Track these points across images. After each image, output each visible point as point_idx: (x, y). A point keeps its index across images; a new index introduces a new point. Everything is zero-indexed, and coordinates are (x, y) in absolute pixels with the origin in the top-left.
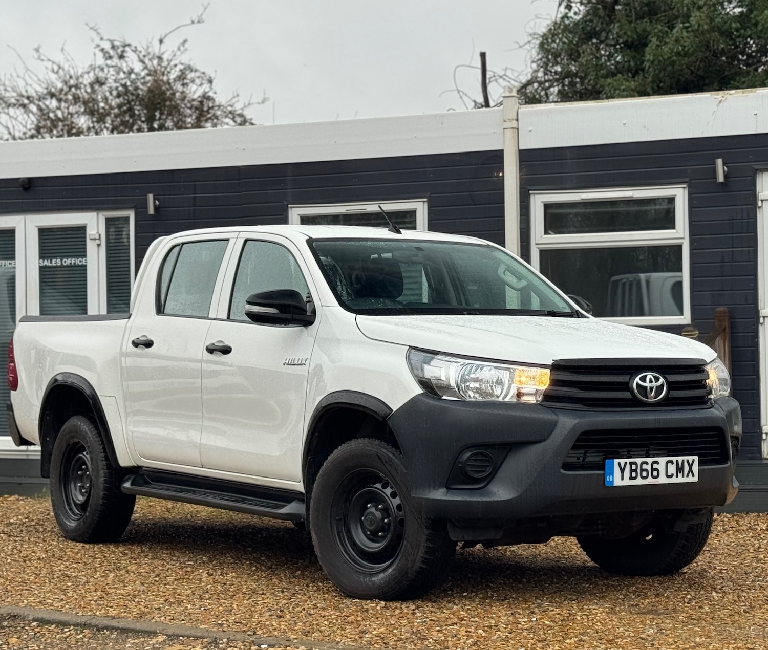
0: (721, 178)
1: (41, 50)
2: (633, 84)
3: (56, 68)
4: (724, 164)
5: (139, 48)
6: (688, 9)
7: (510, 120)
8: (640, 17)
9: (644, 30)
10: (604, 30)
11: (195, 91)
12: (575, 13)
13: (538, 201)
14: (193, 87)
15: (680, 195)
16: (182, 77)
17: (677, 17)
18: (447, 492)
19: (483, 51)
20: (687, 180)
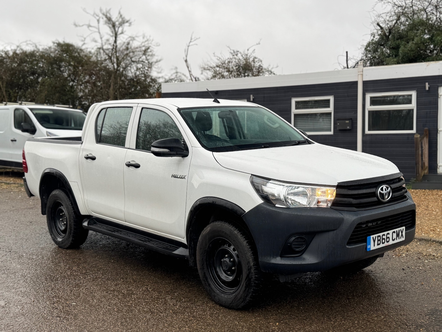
0: (427, 89)
1: (215, 54)
2: (395, 60)
3: (218, 58)
4: (429, 84)
5: (242, 52)
6: (413, 37)
7: (361, 72)
8: (398, 39)
9: (399, 44)
10: (385, 44)
11: (257, 65)
12: (376, 39)
13: (368, 96)
14: (257, 63)
15: (414, 94)
16: (254, 61)
17: (410, 39)
18: (281, 259)
19: (347, 51)
20: (416, 89)
